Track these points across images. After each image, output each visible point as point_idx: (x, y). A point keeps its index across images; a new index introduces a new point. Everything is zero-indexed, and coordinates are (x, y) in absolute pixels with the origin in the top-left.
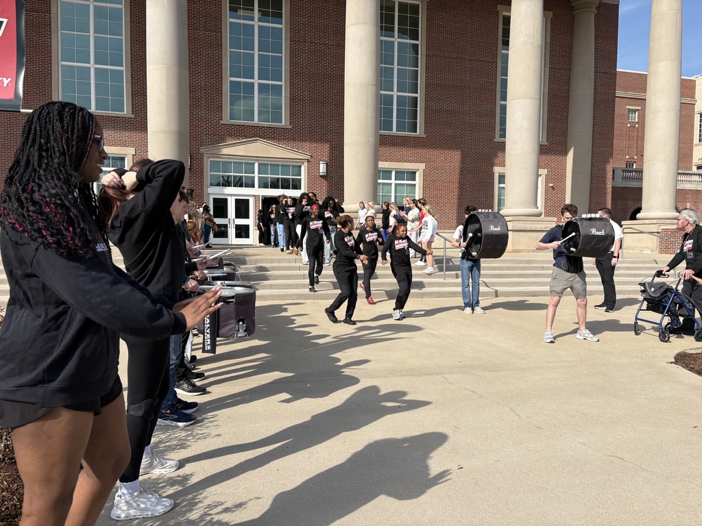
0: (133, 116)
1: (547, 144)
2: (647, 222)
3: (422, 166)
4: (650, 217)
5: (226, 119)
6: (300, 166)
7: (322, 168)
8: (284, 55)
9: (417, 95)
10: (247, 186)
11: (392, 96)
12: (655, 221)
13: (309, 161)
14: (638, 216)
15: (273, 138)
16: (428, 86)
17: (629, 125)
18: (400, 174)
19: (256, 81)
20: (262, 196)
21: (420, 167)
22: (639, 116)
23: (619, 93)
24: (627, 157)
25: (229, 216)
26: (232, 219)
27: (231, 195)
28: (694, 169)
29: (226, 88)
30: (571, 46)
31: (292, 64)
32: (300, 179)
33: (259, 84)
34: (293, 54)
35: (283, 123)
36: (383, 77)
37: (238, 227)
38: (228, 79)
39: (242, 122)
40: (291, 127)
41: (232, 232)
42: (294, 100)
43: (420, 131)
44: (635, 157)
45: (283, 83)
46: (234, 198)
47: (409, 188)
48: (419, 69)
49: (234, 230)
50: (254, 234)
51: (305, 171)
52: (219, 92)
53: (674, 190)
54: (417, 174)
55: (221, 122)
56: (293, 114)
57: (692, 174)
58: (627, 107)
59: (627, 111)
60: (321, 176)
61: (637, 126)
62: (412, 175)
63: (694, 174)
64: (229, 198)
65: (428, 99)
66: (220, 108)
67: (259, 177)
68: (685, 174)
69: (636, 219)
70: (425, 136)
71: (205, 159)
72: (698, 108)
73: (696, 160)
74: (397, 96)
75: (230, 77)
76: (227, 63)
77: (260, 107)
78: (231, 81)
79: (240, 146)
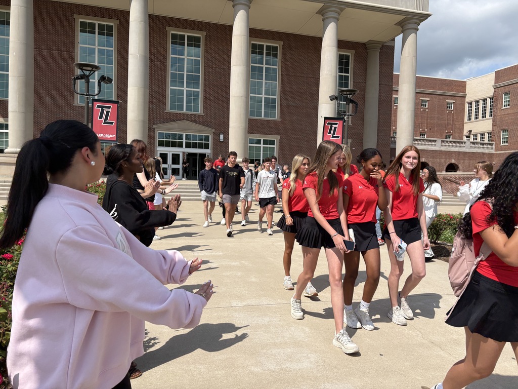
1: (352, 125)
3: (278, 137)
5: (168, 109)
6: (208, 136)
7: (222, 137)
8: (201, 75)
9: (276, 97)
10: (179, 146)
11: (262, 97)
13: (213, 133)
15: (194, 121)
16: (282, 92)
17: (422, 110)
18: (265, 142)
19: (185, 89)
20: (187, 152)
21: (276, 139)
22: (428, 104)
24: (421, 130)
25: (168, 163)
26: (170, 165)
27: (170, 152)
28: (465, 139)
29: (169, 93)
31: (205, 80)
32: (209, 143)
33: (187, 90)
34: (205, 74)
36: (256, 87)
37: (173, 169)
38: (169, 88)
39: (177, 111)
40: (204, 114)
41: (169, 172)
42: (206, 99)
43: (277, 117)
44: (426, 130)
45: (200, 90)
47: (271, 149)
48: (277, 82)
49: (171, 171)
51: (211, 139)
52: (164, 94)
54: (275, 142)
55: (165, 111)
56: (205, 107)
58: (421, 98)
59: (420, 102)
60: (220, 141)
62: (272, 142)
64: (168, 153)
65: (282, 99)
66: (165, 104)
67: (186, 142)
70: (280, 120)
71: (156, 132)
72: (468, 99)
73: (465, 132)
74: (265, 98)
75: (171, 86)
76: (169, 79)
77: (186, 103)
78: (171, 89)
79: (175, 125)
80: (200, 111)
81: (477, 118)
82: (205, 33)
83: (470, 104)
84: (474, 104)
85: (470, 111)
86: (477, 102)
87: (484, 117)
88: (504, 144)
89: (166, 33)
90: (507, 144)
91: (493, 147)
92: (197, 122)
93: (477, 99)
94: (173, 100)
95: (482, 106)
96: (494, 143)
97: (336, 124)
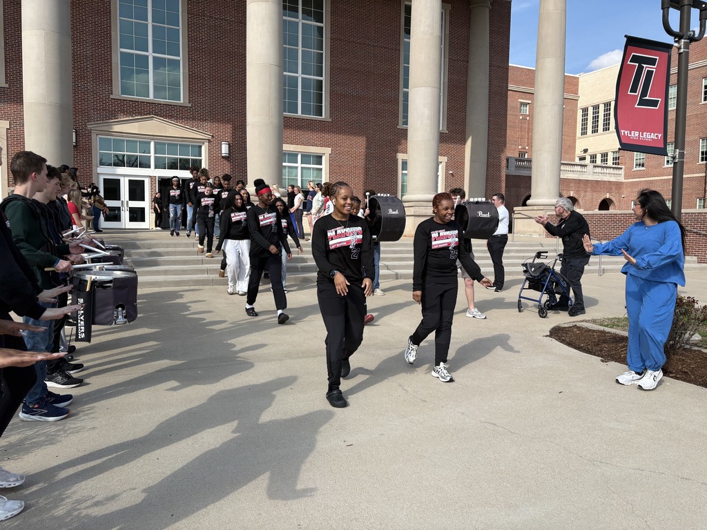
0: (7, 86)
1: (447, 132)
2: (535, 208)
3: (328, 151)
4: (537, 203)
5: (117, 93)
6: (200, 147)
7: (225, 149)
8: (181, 28)
9: (323, 79)
10: (142, 166)
11: (297, 77)
12: (542, 207)
13: (209, 141)
14: (528, 202)
15: (171, 117)
16: (333, 70)
17: (521, 117)
18: (306, 158)
19: (151, 54)
20: (159, 177)
21: (326, 152)
22: (529, 109)
23: (511, 86)
24: (520, 147)
25: (122, 198)
26: (125, 201)
27: (124, 176)
28: (577, 161)
29: (116, 60)
30: (468, 39)
31: (191, 39)
32: (201, 160)
33: (154, 58)
34: (191, 27)
35: (182, 101)
36: (286, 58)
37: (132, 210)
38: (118, 51)
39: (135, 97)
40: (190, 105)
41: (125, 215)
42: (193, 78)
43: (325, 115)
44: (527, 148)
45: (180, 58)
46: (127, 179)
47: (315, 172)
48: (324, 52)
49: (127, 214)
50: (150, 217)
51: (205, 151)
52: (108, 63)
53: (558, 180)
54: (323, 158)
55: (111, 96)
56: (191, 91)
57: (575, 165)
58: (520, 100)
59: (519, 104)
60: (223, 157)
61: (528, 118)
62: (318, 159)
63: (577, 165)
64: (122, 179)
65: (333, 83)
66: (110, 81)
67: (155, 157)
68: (569, 164)
69: (526, 206)
70: (330, 120)
71: (94, 136)
72: (582, 104)
73: (579, 152)
74: (302, 78)
75: (121, 48)
76: (117, 33)
77: (155, 82)
78: (121, 53)
80: (183, 100)
81: (595, 131)
83: (585, 110)
84: (591, 111)
85: (585, 121)
86: (596, 107)
87: (606, 129)
88: (638, 168)
90: (643, 168)
91: (622, 172)
93: (595, 103)
94: (126, 74)
95: (603, 113)
96: (623, 167)
97: (652, 62)
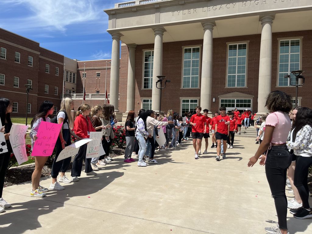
0: (200, 88)
3: (300, 98)
5: (227, 86)
8: (246, 65)
10: (232, 107)
11: (288, 73)
13: (253, 98)
15: (241, 92)
19: (236, 74)
29: (227, 78)
31: (249, 68)
32: (250, 104)
34: (249, 64)
39: (231, 87)
40: (247, 87)
42: (249, 79)
45: (245, 74)
48: (299, 63)
51: (252, 101)
52: (225, 79)
54: (298, 101)
55: (225, 88)
56: (248, 83)
66: (225, 84)
67: (236, 104)
75: (228, 74)
76: (227, 70)
77: (237, 82)
78: (228, 76)
79: (231, 94)
80: (245, 86)
82: (249, 41)
89: (226, 46)
92: (243, 92)
94: (229, 81)
